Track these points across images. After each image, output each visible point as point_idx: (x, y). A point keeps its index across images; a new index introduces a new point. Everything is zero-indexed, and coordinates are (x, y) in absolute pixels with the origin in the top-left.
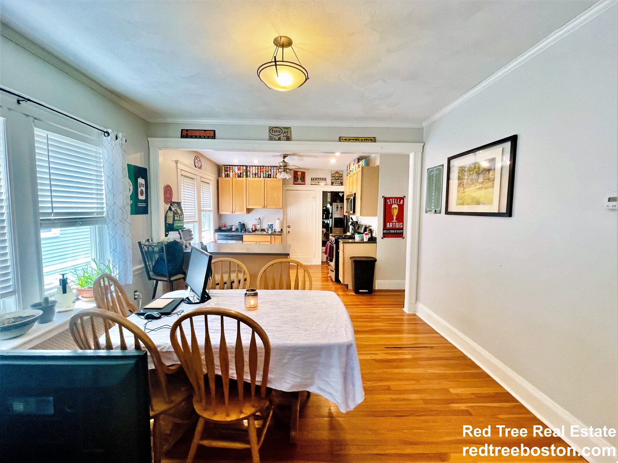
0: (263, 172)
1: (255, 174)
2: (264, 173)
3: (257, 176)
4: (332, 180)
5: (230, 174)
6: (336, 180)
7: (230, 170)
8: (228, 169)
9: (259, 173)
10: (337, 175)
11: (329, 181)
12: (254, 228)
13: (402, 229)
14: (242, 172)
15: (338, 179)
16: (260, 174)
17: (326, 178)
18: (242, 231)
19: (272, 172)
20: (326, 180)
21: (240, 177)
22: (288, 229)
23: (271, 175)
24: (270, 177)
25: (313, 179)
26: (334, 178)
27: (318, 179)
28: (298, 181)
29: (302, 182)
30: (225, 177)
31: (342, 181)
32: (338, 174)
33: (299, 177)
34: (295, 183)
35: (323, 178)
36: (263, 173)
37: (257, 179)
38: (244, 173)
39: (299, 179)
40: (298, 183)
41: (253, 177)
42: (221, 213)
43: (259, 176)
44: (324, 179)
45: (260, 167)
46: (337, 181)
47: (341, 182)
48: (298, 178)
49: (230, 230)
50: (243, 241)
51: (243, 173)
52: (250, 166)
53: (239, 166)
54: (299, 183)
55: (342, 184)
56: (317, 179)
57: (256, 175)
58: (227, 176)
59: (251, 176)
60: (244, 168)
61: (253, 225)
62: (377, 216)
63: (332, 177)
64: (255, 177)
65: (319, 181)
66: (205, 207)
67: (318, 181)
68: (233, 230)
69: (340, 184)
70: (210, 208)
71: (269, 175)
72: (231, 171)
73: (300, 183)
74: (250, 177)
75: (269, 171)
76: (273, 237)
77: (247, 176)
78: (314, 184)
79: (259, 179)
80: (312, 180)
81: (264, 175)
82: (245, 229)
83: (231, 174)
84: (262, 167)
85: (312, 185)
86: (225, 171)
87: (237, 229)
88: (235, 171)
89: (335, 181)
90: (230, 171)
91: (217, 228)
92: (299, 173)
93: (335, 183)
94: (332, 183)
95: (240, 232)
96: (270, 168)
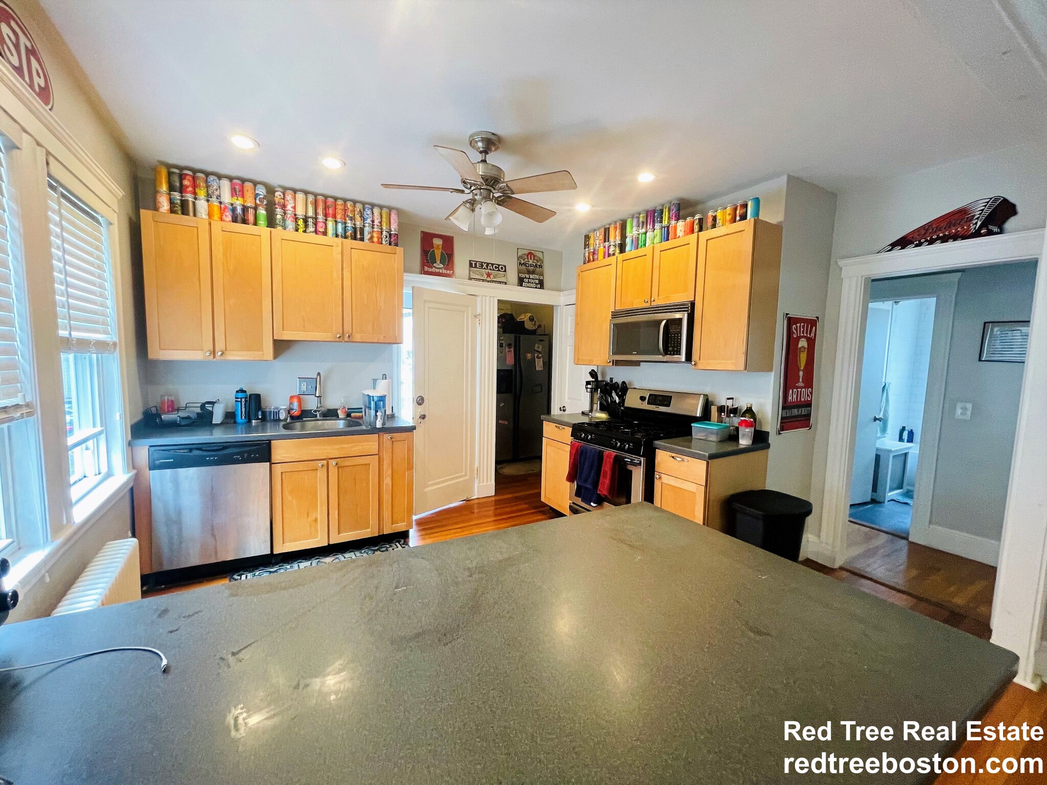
0: (334, 216)
1: (306, 221)
2: (339, 220)
3: (311, 229)
4: (519, 272)
5: (194, 203)
6: (529, 272)
7: (195, 186)
8: (186, 182)
9: (321, 218)
10: (531, 262)
11: (512, 274)
12: (296, 405)
13: (808, 405)
14: (250, 203)
15: (533, 273)
16: (325, 224)
17: (505, 266)
18: (250, 421)
19: (369, 221)
20: (505, 271)
21: (245, 221)
22: (420, 409)
23: (362, 230)
24: (358, 236)
25: (474, 263)
26: (524, 267)
27: (487, 267)
28: (434, 264)
29: (445, 268)
30: (172, 211)
31: (541, 278)
32: (534, 260)
33: (438, 253)
34: (426, 268)
35: (499, 265)
36: (336, 222)
37: (311, 237)
38: (262, 212)
39: (438, 260)
40: (434, 270)
41: (297, 230)
42: (156, 352)
43: (320, 229)
44: (502, 268)
45: (322, 198)
46: (531, 276)
47: (539, 280)
48: (433, 254)
49: (203, 419)
50: (273, 462)
51: (255, 209)
52: (285, 189)
53: (238, 178)
54: (437, 270)
55: (541, 285)
56: (485, 266)
57: (310, 223)
58: (182, 209)
59: (290, 224)
60: (261, 191)
61: (292, 397)
62: (771, 370)
63: (520, 263)
64: (305, 231)
66: (78, 329)
67: (487, 271)
68: (217, 418)
69: (539, 286)
70: (106, 332)
71: (355, 229)
72: (202, 193)
73: (440, 271)
74: (285, 228)
75: (358, 217)
76: (387, 437)
77: (271, 223)
78: (478, 279)
79: (320, 239)
80: (470, 264)
81: (340, 227)
82: (264, 413)
83: (202, 205)
84: (330, 200)
85: (472, 282)
86: (171, 188)
87: (230, 417)
88: (218, 197)
89: (527, 276)
90: (195, 193)
91: (139, 417)
92: (437, 242)
93: (527, 280)
94: (521, 282)
95: (243, 424)
96: (359, 207)
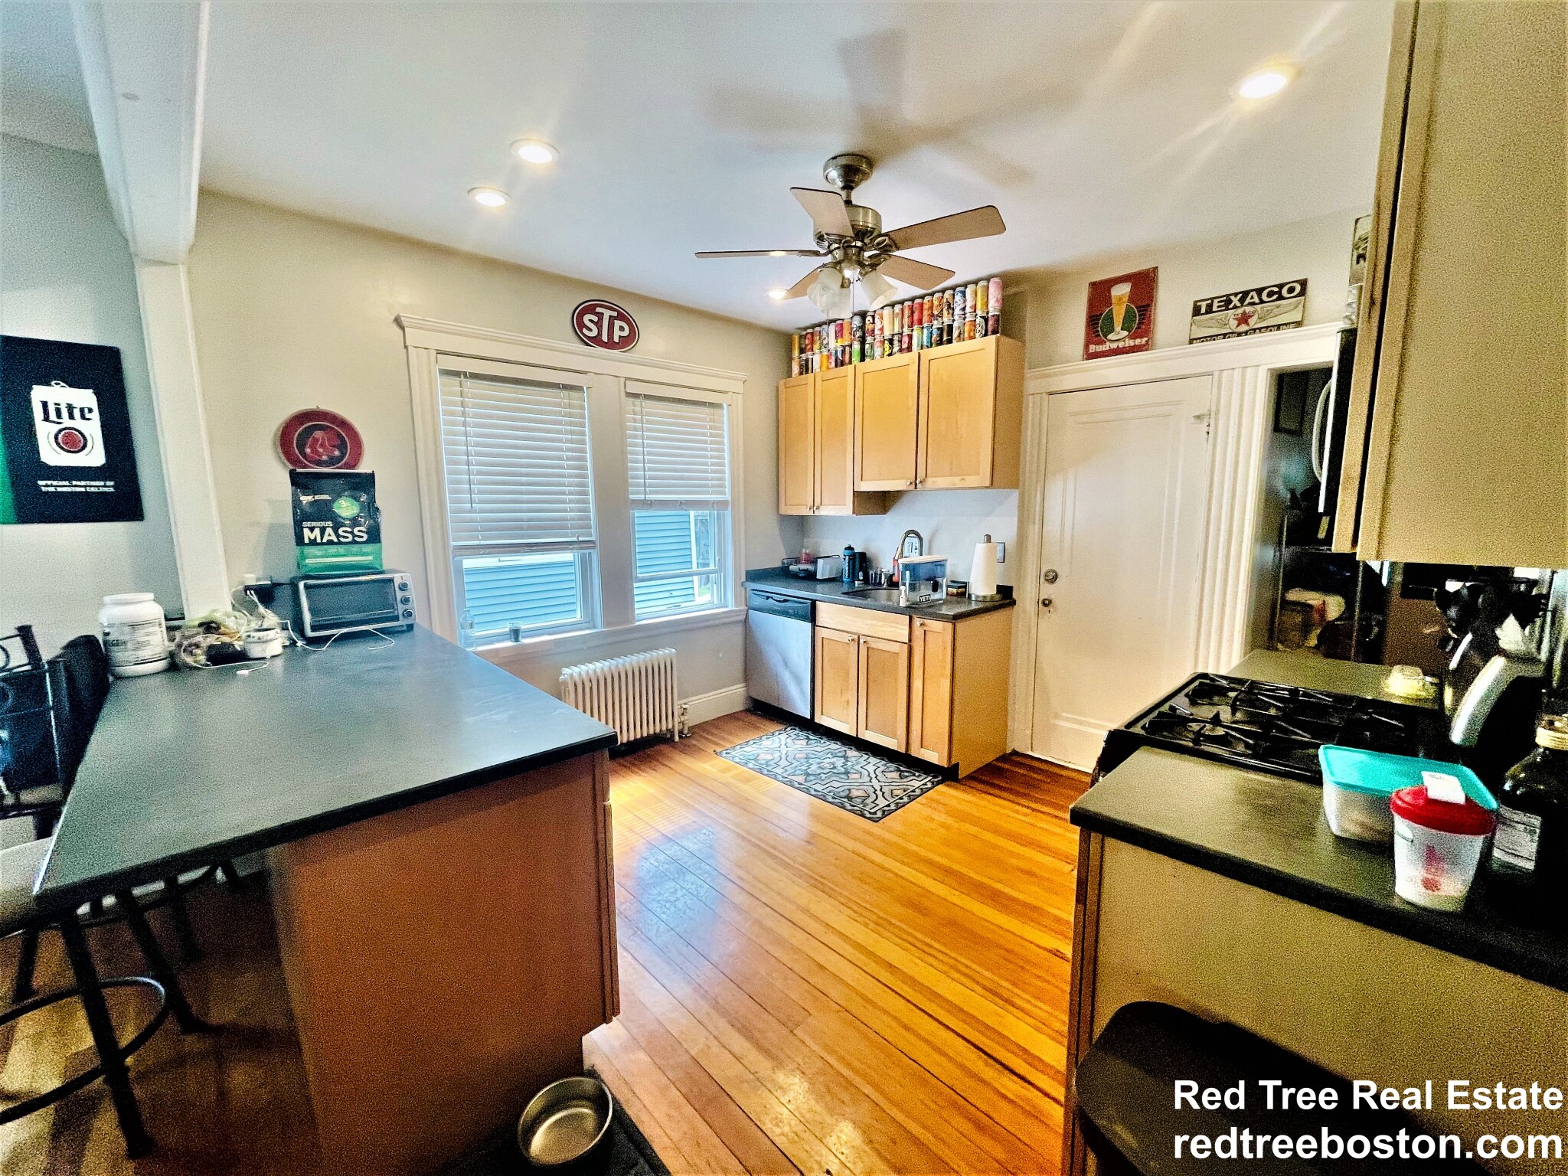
0: (920, 321)
1: (892, 341)
2: (925, 325)
3: (896, 349)
5: (812, 360)
7: (813, 343)
8: (809, 340)
9: (906, 331)
11: (1331, 293)
14: (848, 343)
16: (910, 337)
19: (957, 311)
21: (844, 363)
22: (1048, 590)
23: (950, 327)
24: (945, 338)
27: (1242, 301)
28: (1111, 337)
29: (1133, 337)
30: (800, 374)
33: (1119, 313)
34: (1093, 348)
36: (922, 328)
37: (897, 360)
38: (856, 346)
39: (1118, 328)
40: (1106, 346)
41: (885, 356)
42: (784, 510)
43: (905, 346)
45: (910, 303)
48: (1110, 318)
50: (816, 624)
51: (851, 346)
52: (875, 311)
53: (840, 319)
54: (1114, 345)
56: (1235, 301)
57: (896, 343)
58: (806, 368)
59: (878, 351)
60: (856, 322)
64: (891, 354)
65: (1248, 309)
68: (820, 574)
70: (719, 493)
71: (942, 329)
72: (817, 349)
73: (1121, 344)
74: (873, 357)
75: (946, 310)
76: (919, 622)
77: (863, 356)
78: (1213, 337)
79: (907, 357)
80: (1197, 311)
81: (926, 333)
83: (817, 358)
84: (917, 301)
85: (1195, 344)
86: (800, 352)
88: (827, 345)
90: (813, 350)
92: (1123, 289)
95: (847, 583)
96: (948, 295)
